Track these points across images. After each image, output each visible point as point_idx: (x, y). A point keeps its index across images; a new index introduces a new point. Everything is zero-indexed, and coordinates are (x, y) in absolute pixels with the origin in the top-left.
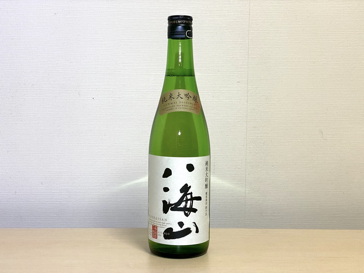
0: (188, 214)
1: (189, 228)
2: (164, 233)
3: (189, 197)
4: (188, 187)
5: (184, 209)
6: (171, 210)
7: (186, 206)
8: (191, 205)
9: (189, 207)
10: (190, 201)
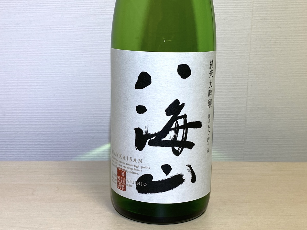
0: (180, 151)
1: (179, 175)
2: (136, 183)
3: (181, 122)
4: (180, 104)
5: (173, 143)
6: (149, 144)
7: (175, 137)
8: (185, 136)
9: (181, 140)
10: (183, 129)
